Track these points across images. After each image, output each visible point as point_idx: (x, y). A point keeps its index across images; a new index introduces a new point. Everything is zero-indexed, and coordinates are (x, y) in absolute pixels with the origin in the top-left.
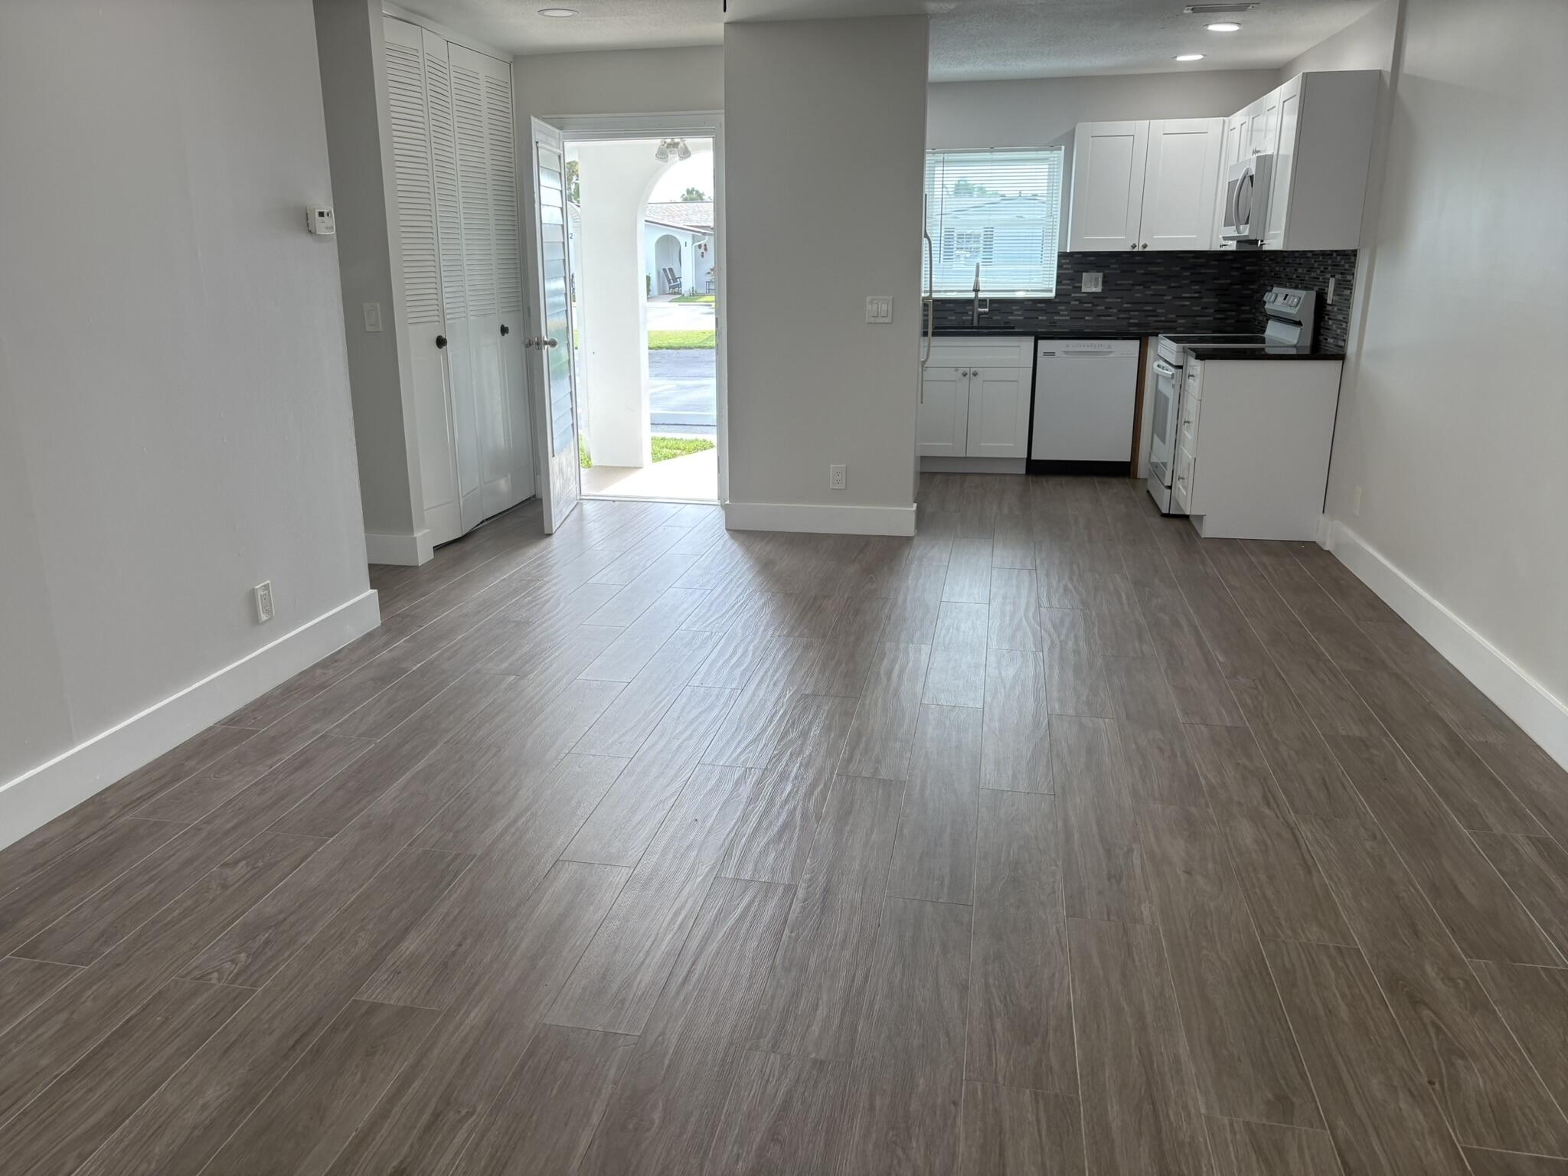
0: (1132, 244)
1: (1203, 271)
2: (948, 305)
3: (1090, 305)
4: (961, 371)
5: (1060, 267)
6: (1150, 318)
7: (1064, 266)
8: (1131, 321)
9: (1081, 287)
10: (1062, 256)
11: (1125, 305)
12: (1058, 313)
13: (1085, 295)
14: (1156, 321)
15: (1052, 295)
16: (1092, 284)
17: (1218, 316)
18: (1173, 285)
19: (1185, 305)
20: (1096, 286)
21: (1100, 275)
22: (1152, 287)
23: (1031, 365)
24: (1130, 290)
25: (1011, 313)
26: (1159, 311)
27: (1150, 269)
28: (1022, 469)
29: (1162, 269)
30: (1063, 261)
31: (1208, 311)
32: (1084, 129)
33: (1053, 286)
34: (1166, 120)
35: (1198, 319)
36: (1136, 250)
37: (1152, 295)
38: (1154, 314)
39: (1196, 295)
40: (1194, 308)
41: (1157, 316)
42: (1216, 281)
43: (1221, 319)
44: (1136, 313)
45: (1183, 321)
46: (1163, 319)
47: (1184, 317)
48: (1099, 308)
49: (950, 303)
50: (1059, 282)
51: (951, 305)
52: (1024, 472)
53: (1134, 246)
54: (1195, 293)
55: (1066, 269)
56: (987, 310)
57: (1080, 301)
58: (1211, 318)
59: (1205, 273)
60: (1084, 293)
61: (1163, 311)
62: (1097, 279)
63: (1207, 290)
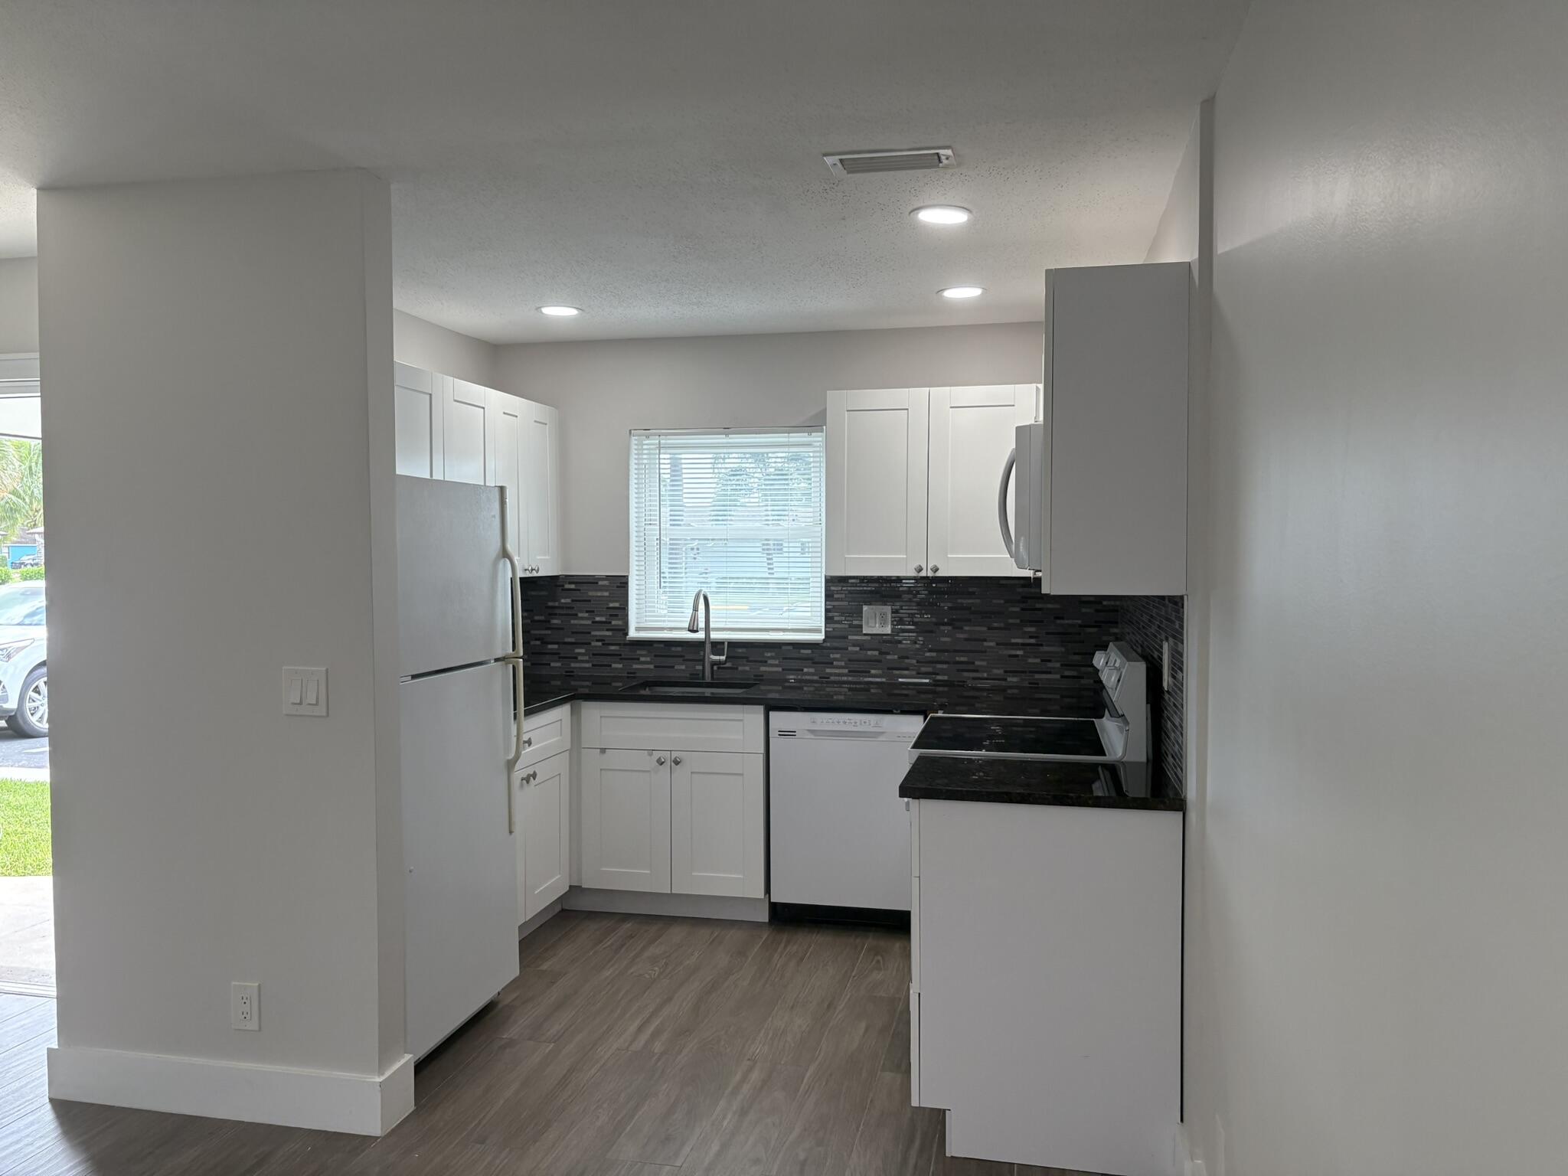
0: (916, 565)
1: (1038, 606)
2: (673, 649)
3: (876, 653)
4: (657, 755)
5: (829, 596)
6: (966, 674)
7: (836, 596)
8: (939, 677)
9: (861, 627)
10: (830, 581)
11: (928, 654)
12: (830, 664)
13: (869, 638)
14: (974, 679)
15: (821, 637)
16: (877, 622)
17: (1067, 673)
18: (995, 625)
19: (1017, 656)
20: (883, 624)
21: (888, 609)
22: (966, 628)
23: (762, 750)
24: (932, 632)
25: (764, 662)
26: (977, 663)
27: (959, 601)
28: (764, 917)
29: (978, 601)
30: (832, 588)
31: (1050, 665)
32: (838, 401)
33: (821, 622)
34: (952, 388)
35: (1037, 676)
36: (923, 574)
37: (966, 640)
38: (971, 667)
39: (1033, 641)
40: (1030, 660)
41: (976, 671)
42: (1058, 621)
43: (1074, 677)
44: (945, 666)
45: (1015, 679)
46: (985, 675)
47: (1014, 673)
48: (889, 657)
49: (676, 646)
50: (828, 620)
51: (679, 649)
52: (767, 921)
53: (920, 570)
54: (1031, 637)
55: (837, 600)
56: (723, 658)
57: (862, 646)
58: (1058, 676)
59: (1040, 609)
60: (865, 635)
61: (984, 663)
62: (883, 616)
63: (1047, 633)
